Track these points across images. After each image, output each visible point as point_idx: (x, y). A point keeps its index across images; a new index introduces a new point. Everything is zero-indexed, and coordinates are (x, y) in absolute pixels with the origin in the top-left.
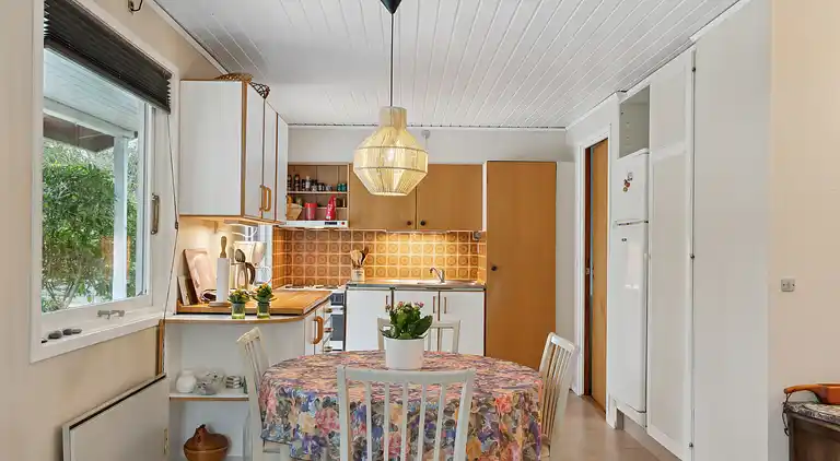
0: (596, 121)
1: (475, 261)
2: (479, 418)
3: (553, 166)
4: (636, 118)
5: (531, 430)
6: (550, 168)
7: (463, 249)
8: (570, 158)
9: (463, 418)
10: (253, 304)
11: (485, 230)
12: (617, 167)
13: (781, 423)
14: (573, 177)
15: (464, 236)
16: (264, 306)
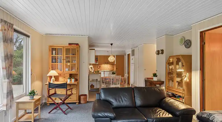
0: (129, 51)
1: (114, 68)
2: (121, 80)
3: (124, 56)
4: (133, 51)
5: (125, 81)
6: (123, 56)
7: (112, 66)
8: (126, 55)
9: (120, 80)
10: (97, 72)
11: (115, 64)
12: (131, 57)
13: (144, 81)
14: (126, 58)
15: (112, 65)
16: (98, 72)
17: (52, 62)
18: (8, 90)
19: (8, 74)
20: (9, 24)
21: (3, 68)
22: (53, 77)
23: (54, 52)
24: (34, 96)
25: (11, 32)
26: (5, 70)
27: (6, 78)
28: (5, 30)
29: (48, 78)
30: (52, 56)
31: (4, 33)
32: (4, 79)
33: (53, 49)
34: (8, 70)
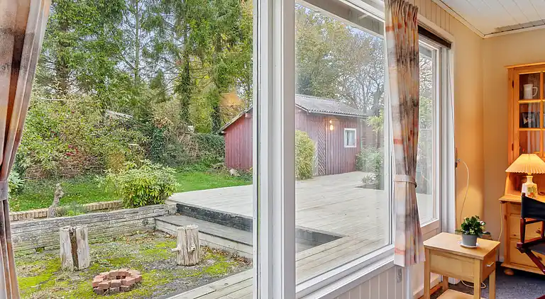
17: (523, 125)
18: (408, 208)
19: (406, 159)
20: (407, 9)
21: (395, 141)
22: (529, 179)
23: (528, 89)
24: (478, 239)
25: (411, 33)
26: (400, 147)
27: (403, 172)
28: (399, 26)
29: (508, 180)
30: (521, 105)
31: (397, 37)
32: (399, 173)
33: (524, 79)
34: (408, 147)
